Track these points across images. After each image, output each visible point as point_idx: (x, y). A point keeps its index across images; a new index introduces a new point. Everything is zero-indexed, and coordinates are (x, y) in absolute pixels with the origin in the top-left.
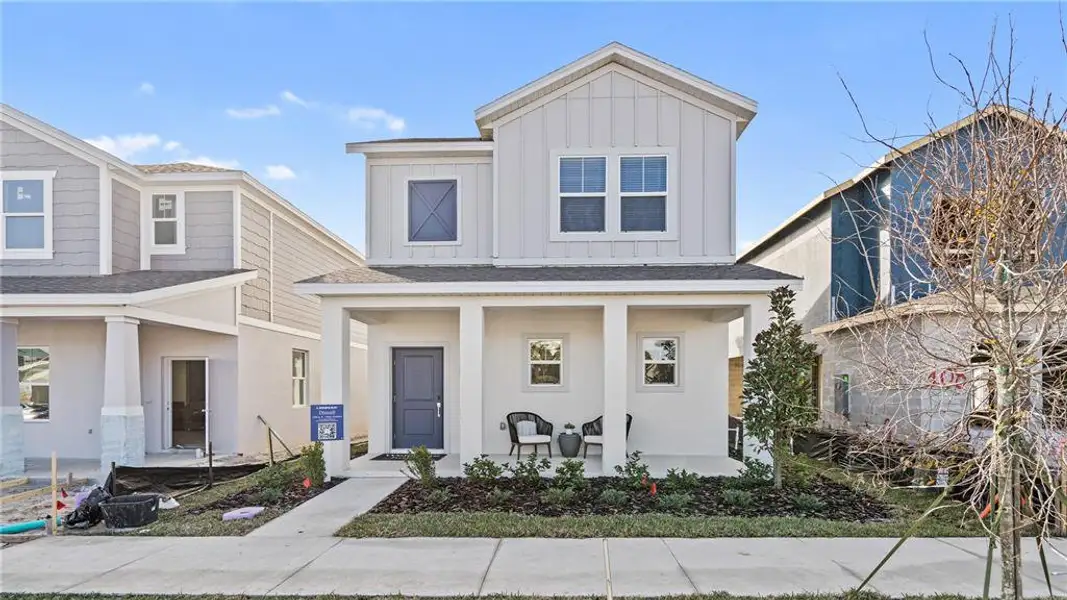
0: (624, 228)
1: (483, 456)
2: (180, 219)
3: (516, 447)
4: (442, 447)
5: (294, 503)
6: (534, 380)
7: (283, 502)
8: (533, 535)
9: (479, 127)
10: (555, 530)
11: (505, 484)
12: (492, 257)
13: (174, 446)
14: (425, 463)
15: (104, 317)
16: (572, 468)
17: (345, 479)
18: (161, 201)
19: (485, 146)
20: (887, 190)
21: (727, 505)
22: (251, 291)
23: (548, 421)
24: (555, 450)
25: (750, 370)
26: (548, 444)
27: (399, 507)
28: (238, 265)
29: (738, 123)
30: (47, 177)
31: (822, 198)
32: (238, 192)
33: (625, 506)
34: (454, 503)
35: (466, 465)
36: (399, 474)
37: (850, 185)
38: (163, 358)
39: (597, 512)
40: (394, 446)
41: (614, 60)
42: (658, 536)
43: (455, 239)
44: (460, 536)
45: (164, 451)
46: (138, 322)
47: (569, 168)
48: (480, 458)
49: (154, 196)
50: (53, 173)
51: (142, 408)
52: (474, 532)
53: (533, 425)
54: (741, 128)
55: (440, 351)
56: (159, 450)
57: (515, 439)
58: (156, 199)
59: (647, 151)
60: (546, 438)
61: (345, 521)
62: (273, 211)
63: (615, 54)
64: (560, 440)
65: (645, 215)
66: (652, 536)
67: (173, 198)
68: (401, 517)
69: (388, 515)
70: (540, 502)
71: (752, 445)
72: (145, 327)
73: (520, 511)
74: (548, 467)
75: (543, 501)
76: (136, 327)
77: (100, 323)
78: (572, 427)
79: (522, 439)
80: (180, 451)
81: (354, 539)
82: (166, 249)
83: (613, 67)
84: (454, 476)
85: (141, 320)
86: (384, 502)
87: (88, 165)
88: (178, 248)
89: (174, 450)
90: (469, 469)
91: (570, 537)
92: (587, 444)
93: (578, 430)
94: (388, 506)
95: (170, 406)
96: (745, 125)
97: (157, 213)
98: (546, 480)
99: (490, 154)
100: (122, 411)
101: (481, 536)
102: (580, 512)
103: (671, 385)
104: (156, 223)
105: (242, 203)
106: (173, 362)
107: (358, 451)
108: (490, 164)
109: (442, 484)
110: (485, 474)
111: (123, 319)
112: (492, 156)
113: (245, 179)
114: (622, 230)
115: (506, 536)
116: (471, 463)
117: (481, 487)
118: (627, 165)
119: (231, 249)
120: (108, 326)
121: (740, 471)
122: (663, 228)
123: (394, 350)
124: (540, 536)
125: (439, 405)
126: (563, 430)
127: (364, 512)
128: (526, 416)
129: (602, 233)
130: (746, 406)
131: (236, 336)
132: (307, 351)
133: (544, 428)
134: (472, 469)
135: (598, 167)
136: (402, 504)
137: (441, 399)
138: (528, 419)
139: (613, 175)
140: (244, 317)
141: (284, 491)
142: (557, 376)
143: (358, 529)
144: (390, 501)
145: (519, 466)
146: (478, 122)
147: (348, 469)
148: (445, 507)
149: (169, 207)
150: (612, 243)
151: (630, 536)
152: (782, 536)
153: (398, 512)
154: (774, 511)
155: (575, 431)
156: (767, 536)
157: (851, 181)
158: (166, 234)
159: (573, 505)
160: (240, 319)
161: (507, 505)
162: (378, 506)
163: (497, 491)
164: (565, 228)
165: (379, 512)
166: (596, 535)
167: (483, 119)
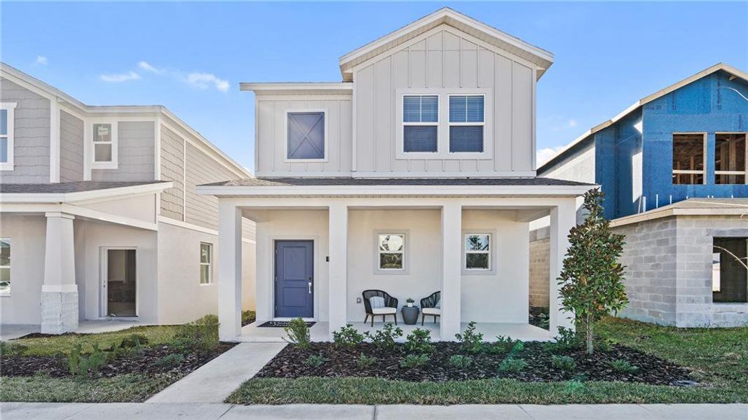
0: (452, 150)
1: (348, 326)
2: (114, 142)
3: (370, 317)
4: (313, 317)
5: (193, 367)
6: (383, 265)
7: (184, 366)
8: (403, 402)
9: (342, 71)
10: (422, 396)
11: (367, 349)
12: (351, 171)
13: (109, 314)
14: (301, 330)
15: (44, 213)
16: (420, 335)
17: (238, 343)
18: (100, 128)
19: (348, 86)
20: (639, 126)
21: (557, 369)
22: (167, 197)
23: (393, 296)
24: (400, 319)
25: (568, 257)
26: (395, 315)
27: (281, 370)
28: (158, 177)
29: (537, 71)
30: (10, 107)
31: (589, 133)
32: (159, 122)
33: (472, 370)
34: (327, 367)
35: (335, 333)
36: (280, 339)
37: (609, 124)
38: (100, 247)
39: (450, 377)
40: (276, 316)
41: (445, 21)
42: (514, 402)
43: (323, 158)
44: (338, 403)
45: (101, 319)
46: (74, 218)
47: (410, 105)
48: (346, 327)
49: (94, 125)
50: (14, 105)
51: (76, 286)
52: (350, 399)
53: (382, 299)
54: (540, 74)
55: (311, 243)
56: (98, 318)
57: (369, 310)
58: (96, 127)
59: (468, 91)
60: (393, 310)
61: (235, 386)
62: (186, 139)
63: (446, 16)
64: (403, 311)
65: (468, 140)
66: (509, 403)
67: (109, 126)
68: (284, 381)
69: (273, 379)
70: (399, 366)
71: (569, 318)
72: (78, 221)
73: (385, 376)
74: (401, 335)
75: (402, 366)
76: (71, 222)
77: (41, 218)
78: (412, 301)
79: (375, 311)
80: (113, 318)
81: (242, 407)
82: (103, 165)
83: (444, 27)
84: (324, 341)
85: (75, 216)
86: (269, 365)
87: (42, 98)
88: (113, 165)
89: (110, 318)
90: (337, 336)
91: (436, 403)
92: (424, 315)
93: (418, 304)
94: (271, 370)
95: (106, 284)
96: (544, 72)
97: (96, 137)
98: (400, 345)
99: (350, 92)
100: (58, 288)
101: (356, 403)
102: (435, 376)
103: (486, 269)
104: (96, 145)
105: (161, 131)
106: (109, 251)
107: (248, 318)
108: (350, 101)
109: (317, 348)
110: (350, 340)
111: (60, 215)
112: (352, 94)
113: (163, 112)
114: (450, 151)
115: (379, 403)
116: (339, 331)
117: (347, 352)
118: (454, 101)
119: (152, 165)
120: (48, 220)
121: (555, 338)
122: (481, 150)
123: (276, 242)
124: (409, 403)
125: (310, 284)
126: (405, 303)
127: (252, 376)
128: (377, 293)
129: (435, 153)
130: (562, 286)
131: (156, 231)
132: (211, 244)
133: (391, 302)
134: (340, 336)
135: (433, 103)
136: (284, 367)
137: (312, 280)
138: (378, 295)
139: (444, 110)
140: (161, 217)
141: (185, 356)
142: (400, 263)
143: (246, 395)
144: (274, 365)
145: (378, 334)
146: (341, 67)
147: (240, 335)
148: (321, 372)
149: (106, 133)
150: (444, 160)
151: (490, 402)
152: (624, 403)
153: (282, 375)
154: (599, 376)
155: (414, 304)
156: (610, 402)
157: (610, 121)
158: (103, 154)
159: (430, 369)
160: (160, 218)
161: (373, 370)
162: (264, 369)
163: (363, 357)
164: (407, 149)
165: (264, 376)
166: (458, 402)
167: (346, 64)
